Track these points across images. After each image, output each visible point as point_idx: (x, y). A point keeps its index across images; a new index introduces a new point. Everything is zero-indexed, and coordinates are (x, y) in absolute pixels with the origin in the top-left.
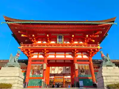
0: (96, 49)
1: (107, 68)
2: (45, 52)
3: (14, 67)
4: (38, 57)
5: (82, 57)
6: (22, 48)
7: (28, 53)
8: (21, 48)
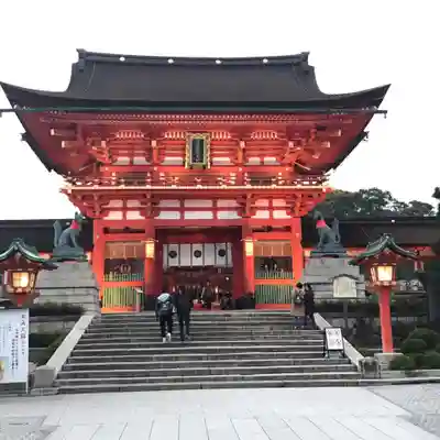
1: (322, 263)
3: (74, 260)
4: (124, 216)
5: (271, 215)
6: (73, 191)
8: (70, 191)
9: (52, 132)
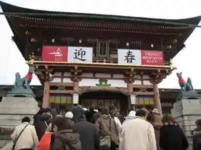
0: (167, 70)
1: (190, 102)
2: (76, 73)
3: (25, 97)
4: (62, 81)
5: (142, 83)
6: (34, 63)
7: (44, 73)
8: (32, 63)
9: (26, 33)
